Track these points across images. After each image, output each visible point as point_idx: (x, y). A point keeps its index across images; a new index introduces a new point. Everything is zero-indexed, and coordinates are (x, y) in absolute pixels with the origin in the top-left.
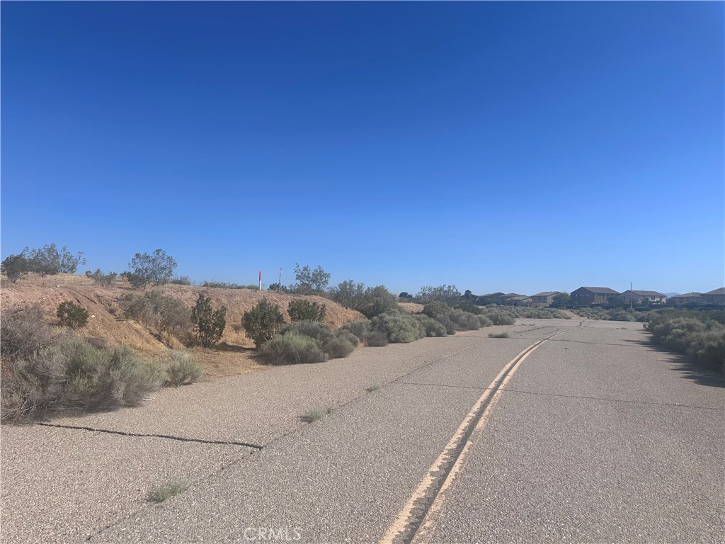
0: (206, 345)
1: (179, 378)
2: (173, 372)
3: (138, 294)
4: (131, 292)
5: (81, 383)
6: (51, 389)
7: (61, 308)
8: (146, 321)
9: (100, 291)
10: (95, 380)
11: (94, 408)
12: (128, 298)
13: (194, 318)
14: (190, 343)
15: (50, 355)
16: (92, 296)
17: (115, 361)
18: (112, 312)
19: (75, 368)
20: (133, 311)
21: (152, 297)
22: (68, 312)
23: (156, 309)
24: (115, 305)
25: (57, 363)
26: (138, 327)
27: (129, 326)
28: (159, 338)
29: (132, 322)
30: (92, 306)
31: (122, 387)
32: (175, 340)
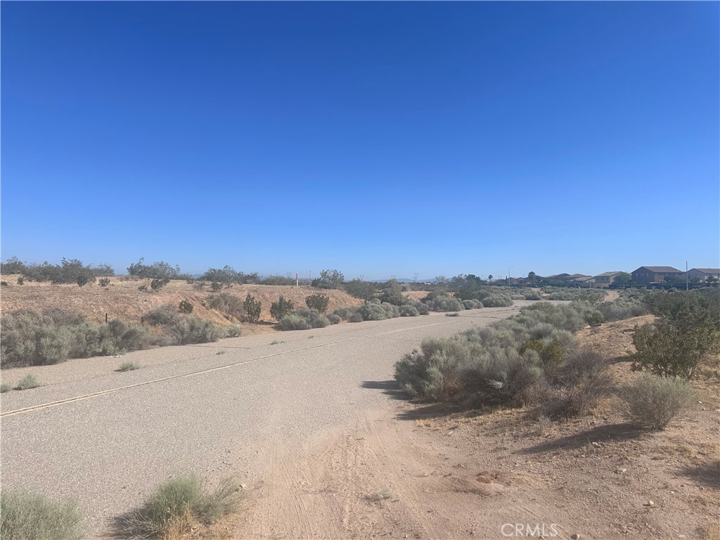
0: (251, 322)
1: (233, 334)
2: (231, 332)
3: (216, 294)
4: (213, 294)
5: (195, 333)
6: (185, 335)
7: (181, 304)
8: (221, 309)
9: (197, 294)
10: (200, 332)
11: (200, 342)
12: (212, 297)
13: (244, 308)
14: (243, 320)
15: (184, 323)
16: (193, 297)
17: (207, 325)
18: (204, 305)
19: (192, 328)
20: (214, 304)
21: (224, 296)
22: (184, 306)
23: (226, 303)
24: (205, 301)
25: (186, 326)
26: (217, 312)
27: (213, 312)
28: (227, 318)
29: (214, 310)
30: (194, 302)
31: (210, 334)
32: (235, 319)
